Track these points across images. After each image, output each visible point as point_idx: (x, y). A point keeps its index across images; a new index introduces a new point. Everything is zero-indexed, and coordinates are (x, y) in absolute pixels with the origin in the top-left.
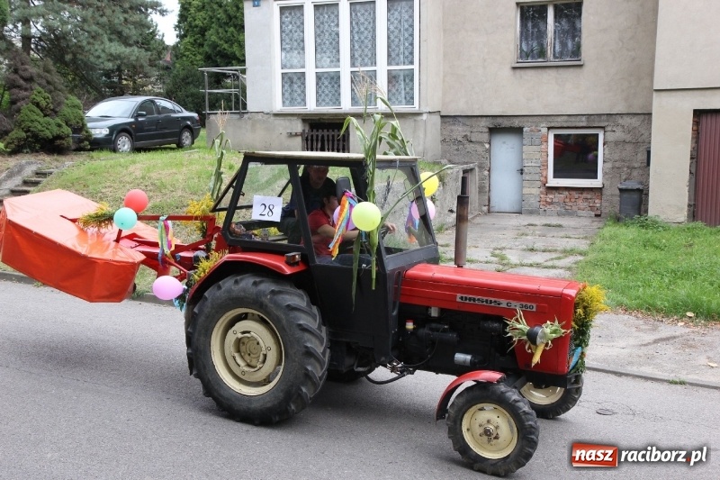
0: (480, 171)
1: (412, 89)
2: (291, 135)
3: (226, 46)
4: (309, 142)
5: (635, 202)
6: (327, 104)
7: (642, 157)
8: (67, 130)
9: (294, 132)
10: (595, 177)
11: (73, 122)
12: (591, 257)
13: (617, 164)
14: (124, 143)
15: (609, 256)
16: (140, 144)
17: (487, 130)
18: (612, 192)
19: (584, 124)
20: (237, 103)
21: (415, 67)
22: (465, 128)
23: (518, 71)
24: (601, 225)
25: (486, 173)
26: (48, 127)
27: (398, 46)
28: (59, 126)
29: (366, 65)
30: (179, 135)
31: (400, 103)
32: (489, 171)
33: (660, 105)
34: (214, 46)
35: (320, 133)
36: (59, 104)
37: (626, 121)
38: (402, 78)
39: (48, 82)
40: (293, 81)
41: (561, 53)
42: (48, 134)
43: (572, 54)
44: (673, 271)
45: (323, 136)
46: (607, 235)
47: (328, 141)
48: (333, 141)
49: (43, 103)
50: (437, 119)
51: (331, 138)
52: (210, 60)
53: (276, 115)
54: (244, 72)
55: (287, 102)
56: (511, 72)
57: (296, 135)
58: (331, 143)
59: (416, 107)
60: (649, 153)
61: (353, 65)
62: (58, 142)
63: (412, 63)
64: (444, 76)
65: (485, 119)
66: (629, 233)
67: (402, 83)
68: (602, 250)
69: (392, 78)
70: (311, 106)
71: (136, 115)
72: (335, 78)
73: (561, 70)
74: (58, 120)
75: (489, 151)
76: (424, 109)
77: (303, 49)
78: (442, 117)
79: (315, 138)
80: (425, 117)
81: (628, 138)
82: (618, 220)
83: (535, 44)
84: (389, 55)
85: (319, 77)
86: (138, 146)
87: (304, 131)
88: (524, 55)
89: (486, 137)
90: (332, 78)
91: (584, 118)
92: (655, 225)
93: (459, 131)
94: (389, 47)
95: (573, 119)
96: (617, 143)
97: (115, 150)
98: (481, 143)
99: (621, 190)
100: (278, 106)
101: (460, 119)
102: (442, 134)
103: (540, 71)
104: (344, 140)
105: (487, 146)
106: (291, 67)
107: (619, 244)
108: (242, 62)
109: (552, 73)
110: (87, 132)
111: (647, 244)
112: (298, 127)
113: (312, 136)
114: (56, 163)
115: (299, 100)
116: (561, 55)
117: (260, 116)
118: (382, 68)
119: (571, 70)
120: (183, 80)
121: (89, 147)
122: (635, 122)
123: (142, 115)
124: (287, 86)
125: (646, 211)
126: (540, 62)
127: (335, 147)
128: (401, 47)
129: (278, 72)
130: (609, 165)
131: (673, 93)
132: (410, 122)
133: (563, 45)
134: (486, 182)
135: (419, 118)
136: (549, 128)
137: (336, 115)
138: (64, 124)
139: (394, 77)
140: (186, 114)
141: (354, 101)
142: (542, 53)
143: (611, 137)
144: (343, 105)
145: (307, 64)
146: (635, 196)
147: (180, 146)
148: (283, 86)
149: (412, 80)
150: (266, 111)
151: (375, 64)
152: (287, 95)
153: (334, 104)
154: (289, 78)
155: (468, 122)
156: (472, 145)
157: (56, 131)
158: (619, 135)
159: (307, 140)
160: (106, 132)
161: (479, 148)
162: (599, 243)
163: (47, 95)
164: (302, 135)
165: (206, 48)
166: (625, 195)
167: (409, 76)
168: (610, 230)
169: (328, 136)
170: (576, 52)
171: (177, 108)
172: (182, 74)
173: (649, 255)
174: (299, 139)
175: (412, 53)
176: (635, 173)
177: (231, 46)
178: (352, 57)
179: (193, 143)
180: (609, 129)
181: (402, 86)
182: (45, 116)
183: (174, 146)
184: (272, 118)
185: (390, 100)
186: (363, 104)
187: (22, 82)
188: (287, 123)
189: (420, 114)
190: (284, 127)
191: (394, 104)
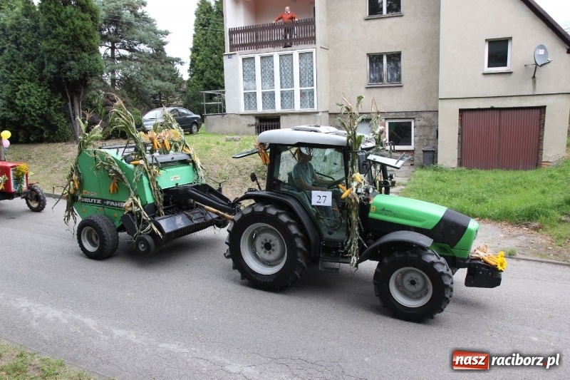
1: (313, 100)
2: (249, 125)
3: (215, 79)
4: (260, 129)
5: (431, 157)
6: (268, 108)
7: (434, 133)
9: (251, 123)
10: (410, 145)
12: (409, 186)
13: (422, 138)
15: (418, 185)
18: (419, 153)
19: (404, 117)
20: (221, 110)
21: (315, 88)
23: (369, 89)
24: (414, 170)
27: (305, 77)
29: (289, 87)
30: (191, 127)
31: (307, 107)
33: (442, 106)
34: (209, 80)
35: (265, 124)
37: (425, 115)
38: (308, 94)
40: (250, 97)
41: (391, 80)
43: (396, 80)
44: (451, 194)
45: (267, 126)
46: (417, 175)
47: (269, 128)
48: (272, 128)
50: (327, 115)
51: (271, 126)
52: (206, 87)
53: (241, 115)
54: (224, 92)
55: (247, 108)
56: (365, 90)
57: (252, 125)
59: (315, 109)
60: (437, 131)
61: (282, 87)
63: (313, 86)
64: (330, 93)
66: (428, 173)
67: (308, 96)
68: (414, 183)
69: (303, 94)
70: (260, 110)
72: (272, 95)
73: (391, 89)
76: (319, 110)
77: (255, 80)
78: (329, 114)
79: (262, 126)
80: (320, 114)
81: (426, 124)
82: (422, 167)
83: (377, 75)
84: (300, 82)
85: (264, 94)
87: (256, 123)
88: (372, 81)
91: (404, 114)
92: (441, 170)
94: (300, 77)
95: (398, 114)
96: (421, 126)
99: (424, 151)
100: (242, 111)
102: (330, 123)
103: (380, 89)
104: (277, 128)
106: (249, 89)
107: (423, 179)
108: (223, 87)
109: (386, 90)
111: (437, 179)
112: (253, 121)
115: (253, 107)
116: (390, 81)
117: (233, 116)
118: (297, 89)
119: (397, 88)
120: (193, 98)
122: (430, 115)
124: (247, 100)
125: (437, 162)
126: (380, 84)
128: (307, 78)
129: (242, 92)
130: (417, 138)
131: (449, 100)
132: (312, 117)
133: (392, 75)
135: (317, 115)
136: (386, 119)
137: (273, 114)
139: (304, 93)
140: (194, 116)
141: (283, 106)
142: (381, 80)
143: (418, 123)
144: (276, 109)
145: (257, 88)
146: (431, 154)
147: (191, 133)
148: (245, 100)
149: (313, 95)
150: (237, 113)
151: (293, 86)
152: (247, 104)
153: (272, 108)
158: (422, 122)
159: (258, 126)
162: (413, 179)
164: (255, 125)
165: (204, 81)
166: (426, 154)
167: (312, 92)
168: (419, 172)
170: (399, 79)
171: (190, 113)
172: (192, 95)
173: (439, 185)
174: (254, 127)
175: (313, 81)
176: (431, 142)
177: (217, 79)
178: (281, 83)
179: (198, 131)
180: (417, 119)
181: (308, 98)
183: (188, 133)
184: (239, 117)
185: (301, 105)
186: (287, 108)
187: (110, 102)
188: (248, 119)
189: (317, 113)
190: (246, 121)
191: (304, 107)
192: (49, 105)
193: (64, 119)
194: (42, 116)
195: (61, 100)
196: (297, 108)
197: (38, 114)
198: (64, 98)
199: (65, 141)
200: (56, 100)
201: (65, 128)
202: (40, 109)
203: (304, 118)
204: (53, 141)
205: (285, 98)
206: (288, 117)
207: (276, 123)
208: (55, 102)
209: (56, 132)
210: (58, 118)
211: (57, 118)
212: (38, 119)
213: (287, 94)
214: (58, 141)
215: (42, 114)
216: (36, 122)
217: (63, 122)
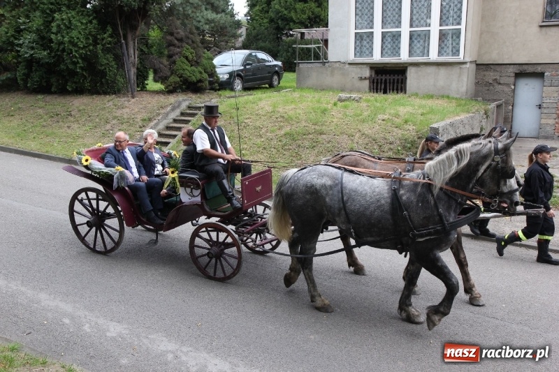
0: (506, 107)
1: (458, 44)
2: (361, 79)
4: (375, 84)
6: (389, 56)
8: (205, 76)
9: (363, 76)
11: (209, 70)
14: (238, 85)
16: (248, 85)
17: (514, 75)
20: (317, 54)
21: (462, 27)
22: (496, 73)
23: (544, 29)
25: (511, 107)
26: (193, 73)
27: (448, 11)
28: (201, 73)
29: (422, 26)
30: (271, 78)
31: (448, 55)
32: (513, 106)
35: (384, 77)
36: (200, 57)
38: (450, 36)
39: (193, 42)
40: (363, 40)
42: (194, 79)
45: (386, 80)
47: (390, 83)
48: (394, 83)
49: (190, 57)
50: (474, 66)
51: (392, 81)
53: (350, 64)
55: (358, 54)
56: (539, 29)
57: (365, 79)
58: (391, 85)
59: (461, 57)
61: (411, 26)
62: (200, 84)
63: (459, 24)
64: (481, 34)
65: (512, 66)
67: (451, 39)
69: (442, 35)
70: (377, 57)
71: (245, 64)
72: (397, 36)
74: (200, 69)
75: (514, 91)
76: (467, 59)
77: (372, 14)
78: (477, 65)
79: (379, 81)
80: (468, 65)
84: (441, 18)
85: (384, 35)
86: (247, 86)
87: (371, 75)
88: (549, 16)
89: (512, 79)
90: (394, 36)
93: (490, 76)
94: (441, 12)
97: (232, 89)
98: (508, 85)
100: (351, 57)
101: (492, 67)
102: (476, 78)
104: (402, 83)
105: (513, 87)
106: (363, 28)
110: (217, 77)
112: (367, 73)
113: (377, 80)
114: (199, 100)
115: (367, 53)
117: (337, 65)
118: (435, 29)
121: (218, 87)
123: (248, 64)
124: (358, 42)
127: (395, 88)
128: (451, 12)
129: (353, 32)
132: (456, 69)
134: (510, 114)
135: (464, 66)
137: (397, 64)
138: (203, 71)
139: (444, 35)
140: (275, 63)
141: (411, 54)
144: (402, 57)
145: (375, 26)
147: (271, 86)
148: (355, 43)
149: (459, 37)
150: (342, 60)
151: (429, 24)
152: (358, 48)
153: (395, 55)
154: (361, 36)
155: (498, 68)
156: (500, 86)
157: (199, 76)
159: (373, 82)
160: (226, 77)
161: (506, 89)
163: (192, 50)
164: (369, 78)
167: (457, 34)
169: (390, 79)
171: (270, 58)
174: (367, 82)
175: (460, 16)
178: (411, 20)
179: (279, 83)
181: (450, 42)
182: (192, 66)
183: (267, 86)
184: (347, 66)
185: (439, 52)
186: (418, 56)
187: (176, 42)
188: (359, 70)
189: (465, 63)
190: (356, 72)
191: (442, 55)
192: (95, 43)
193: (114, 63)
194: (84, 58)
195: (111, 36)
196: (434, 55)
197: (81, 55)
198: (115, 34)
199: (115, 94)
200: (105, 36)
201: (115, 75)
202: (84, 47)
203: (443, 71)
204: (98, 93)
205: (416, 41)
206: (419, 69)
207: (400, 77)
208: (103, 39)
209: (103, 80)
210: (106, 60)
211: (105, 62)
212: (80, 60)
213: (419, 35)
214: (105, 93)
215: (86, 54)
216: (78, 65)
217: (112, 66)
